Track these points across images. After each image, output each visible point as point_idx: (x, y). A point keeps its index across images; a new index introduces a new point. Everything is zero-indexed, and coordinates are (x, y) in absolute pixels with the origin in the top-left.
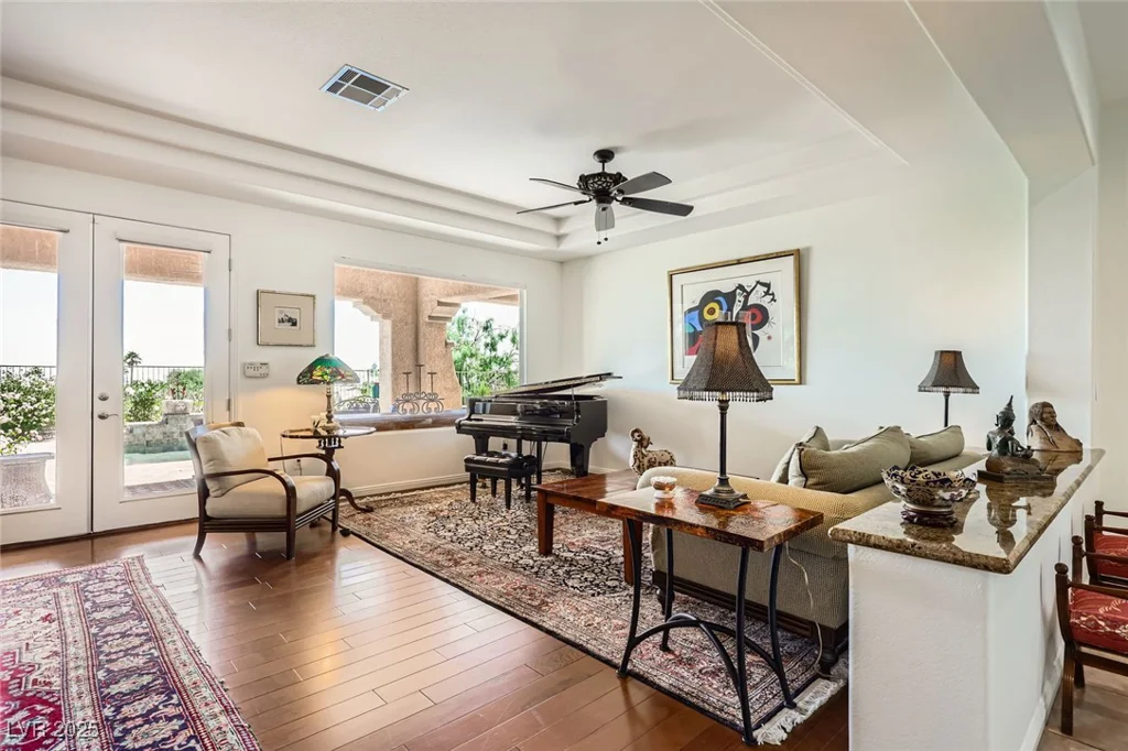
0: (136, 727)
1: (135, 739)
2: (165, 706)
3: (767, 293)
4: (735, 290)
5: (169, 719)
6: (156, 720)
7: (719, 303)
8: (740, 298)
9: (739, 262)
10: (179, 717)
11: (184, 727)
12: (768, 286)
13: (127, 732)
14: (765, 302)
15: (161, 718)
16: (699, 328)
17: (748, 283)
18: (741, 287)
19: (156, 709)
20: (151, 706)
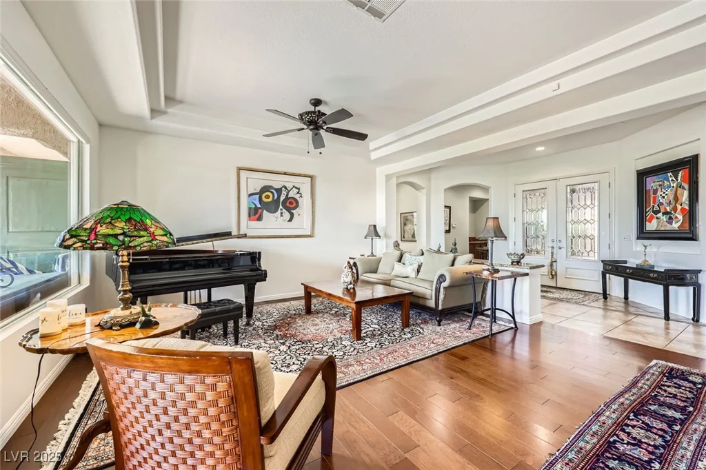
0: (649, 445)
1: (655, 439)
2: (623, 440)
3: (298, 193)
4: (281, 188)
5: (629, 434)
6: (635, 439)
7: (272, 192)
8: (284, 192)
9: (285, 174)
10: (623, 430)
11: (628, 425)
12: (299, 189)
13: (656, 447)
14: (297, 196)
15: (632, 437)
16: (259, 206)
17: (289, 186)
18: (285, 187)
19: (628, 443)
20: (629, 447)
